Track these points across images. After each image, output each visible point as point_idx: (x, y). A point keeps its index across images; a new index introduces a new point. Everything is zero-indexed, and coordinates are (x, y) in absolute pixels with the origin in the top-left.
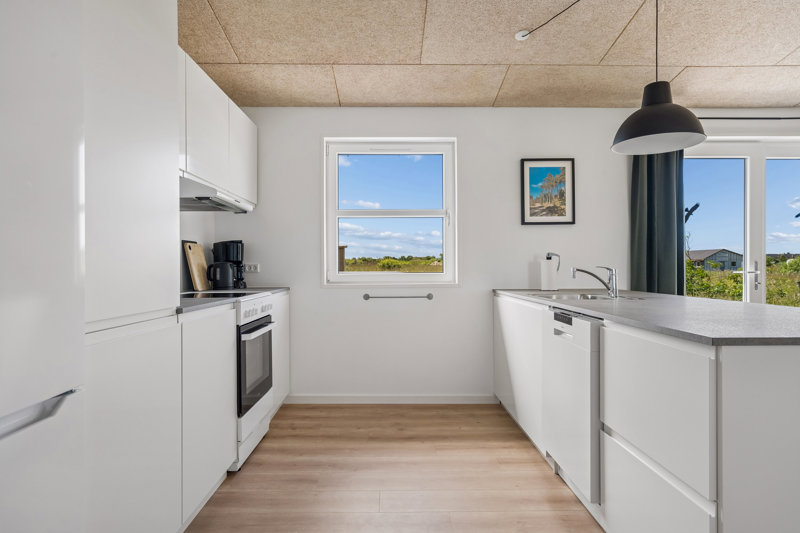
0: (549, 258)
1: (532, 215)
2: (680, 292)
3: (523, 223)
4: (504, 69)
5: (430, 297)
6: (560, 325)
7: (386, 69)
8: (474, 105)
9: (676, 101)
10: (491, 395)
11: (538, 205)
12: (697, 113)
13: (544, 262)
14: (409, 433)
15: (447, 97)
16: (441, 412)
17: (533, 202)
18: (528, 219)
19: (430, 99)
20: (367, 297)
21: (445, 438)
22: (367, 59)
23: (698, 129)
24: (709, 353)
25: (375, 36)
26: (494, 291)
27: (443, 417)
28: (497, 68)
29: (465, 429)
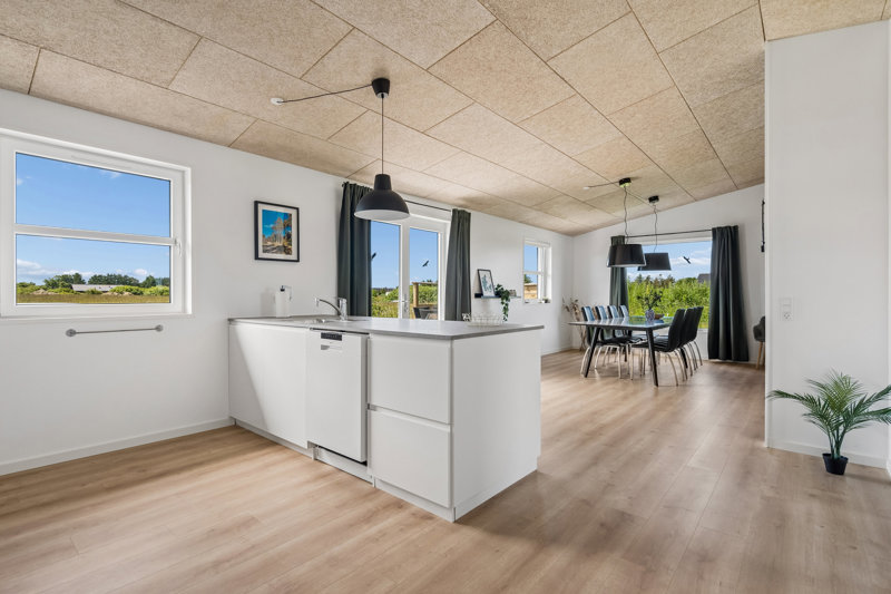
0: (282, 290)
1: (264, 251)
2: (370, 315)
3: (257, 258)
4: (252, 120)
5: (158, 329)
6: (327, 342)
7: (120, 79)
8: (211, 142)
9: (394, 188)
10: (226, 418)
11: (269, 243)
12: (404, 197)
13: (279, 294)
14: (156, 471)
15: (186, 126)
16: (179, 445)
17: (265, 241)
18: (261, 255)
19: (164, 122)
20: (71, 333)
21: (201, 464)
22: (99, 62)
23: (405, 210)
24: (447, 345)
25: (122, 45)
26: (230, 320)
27: (184, 448)
28: (244, 118)
29: (215, 452)
